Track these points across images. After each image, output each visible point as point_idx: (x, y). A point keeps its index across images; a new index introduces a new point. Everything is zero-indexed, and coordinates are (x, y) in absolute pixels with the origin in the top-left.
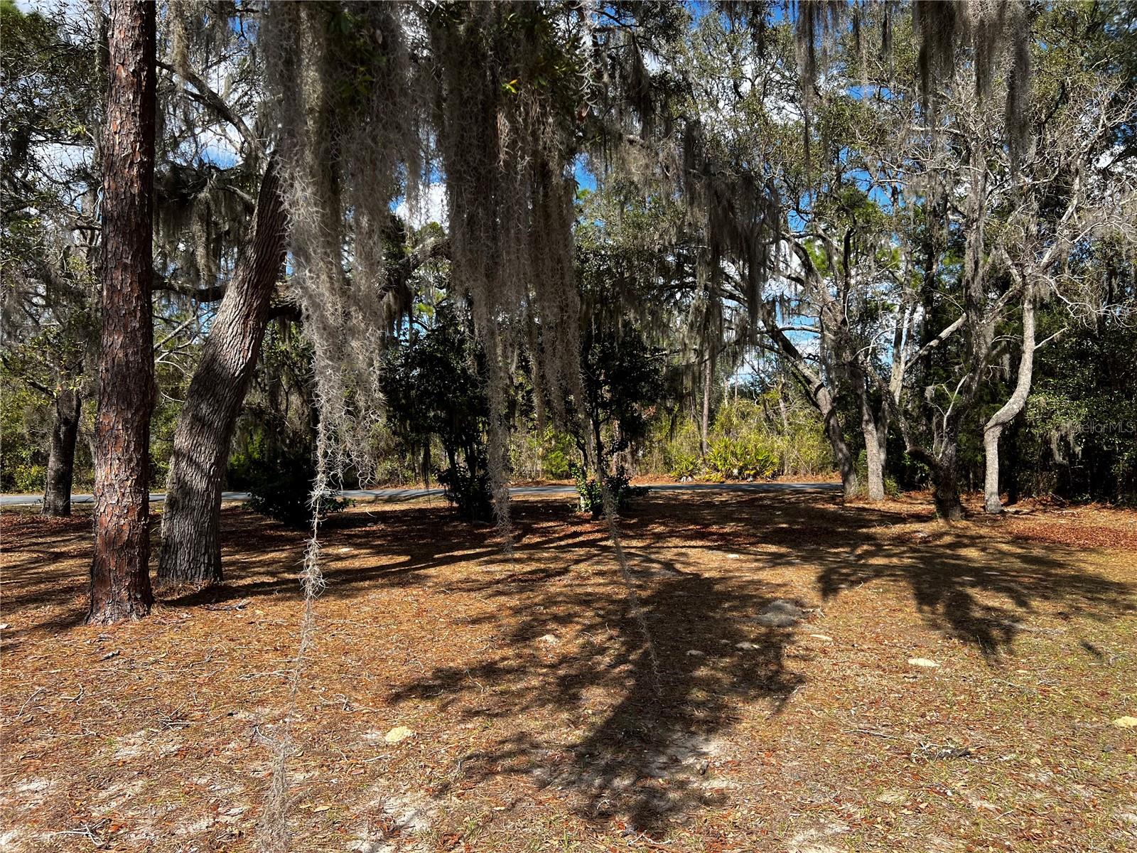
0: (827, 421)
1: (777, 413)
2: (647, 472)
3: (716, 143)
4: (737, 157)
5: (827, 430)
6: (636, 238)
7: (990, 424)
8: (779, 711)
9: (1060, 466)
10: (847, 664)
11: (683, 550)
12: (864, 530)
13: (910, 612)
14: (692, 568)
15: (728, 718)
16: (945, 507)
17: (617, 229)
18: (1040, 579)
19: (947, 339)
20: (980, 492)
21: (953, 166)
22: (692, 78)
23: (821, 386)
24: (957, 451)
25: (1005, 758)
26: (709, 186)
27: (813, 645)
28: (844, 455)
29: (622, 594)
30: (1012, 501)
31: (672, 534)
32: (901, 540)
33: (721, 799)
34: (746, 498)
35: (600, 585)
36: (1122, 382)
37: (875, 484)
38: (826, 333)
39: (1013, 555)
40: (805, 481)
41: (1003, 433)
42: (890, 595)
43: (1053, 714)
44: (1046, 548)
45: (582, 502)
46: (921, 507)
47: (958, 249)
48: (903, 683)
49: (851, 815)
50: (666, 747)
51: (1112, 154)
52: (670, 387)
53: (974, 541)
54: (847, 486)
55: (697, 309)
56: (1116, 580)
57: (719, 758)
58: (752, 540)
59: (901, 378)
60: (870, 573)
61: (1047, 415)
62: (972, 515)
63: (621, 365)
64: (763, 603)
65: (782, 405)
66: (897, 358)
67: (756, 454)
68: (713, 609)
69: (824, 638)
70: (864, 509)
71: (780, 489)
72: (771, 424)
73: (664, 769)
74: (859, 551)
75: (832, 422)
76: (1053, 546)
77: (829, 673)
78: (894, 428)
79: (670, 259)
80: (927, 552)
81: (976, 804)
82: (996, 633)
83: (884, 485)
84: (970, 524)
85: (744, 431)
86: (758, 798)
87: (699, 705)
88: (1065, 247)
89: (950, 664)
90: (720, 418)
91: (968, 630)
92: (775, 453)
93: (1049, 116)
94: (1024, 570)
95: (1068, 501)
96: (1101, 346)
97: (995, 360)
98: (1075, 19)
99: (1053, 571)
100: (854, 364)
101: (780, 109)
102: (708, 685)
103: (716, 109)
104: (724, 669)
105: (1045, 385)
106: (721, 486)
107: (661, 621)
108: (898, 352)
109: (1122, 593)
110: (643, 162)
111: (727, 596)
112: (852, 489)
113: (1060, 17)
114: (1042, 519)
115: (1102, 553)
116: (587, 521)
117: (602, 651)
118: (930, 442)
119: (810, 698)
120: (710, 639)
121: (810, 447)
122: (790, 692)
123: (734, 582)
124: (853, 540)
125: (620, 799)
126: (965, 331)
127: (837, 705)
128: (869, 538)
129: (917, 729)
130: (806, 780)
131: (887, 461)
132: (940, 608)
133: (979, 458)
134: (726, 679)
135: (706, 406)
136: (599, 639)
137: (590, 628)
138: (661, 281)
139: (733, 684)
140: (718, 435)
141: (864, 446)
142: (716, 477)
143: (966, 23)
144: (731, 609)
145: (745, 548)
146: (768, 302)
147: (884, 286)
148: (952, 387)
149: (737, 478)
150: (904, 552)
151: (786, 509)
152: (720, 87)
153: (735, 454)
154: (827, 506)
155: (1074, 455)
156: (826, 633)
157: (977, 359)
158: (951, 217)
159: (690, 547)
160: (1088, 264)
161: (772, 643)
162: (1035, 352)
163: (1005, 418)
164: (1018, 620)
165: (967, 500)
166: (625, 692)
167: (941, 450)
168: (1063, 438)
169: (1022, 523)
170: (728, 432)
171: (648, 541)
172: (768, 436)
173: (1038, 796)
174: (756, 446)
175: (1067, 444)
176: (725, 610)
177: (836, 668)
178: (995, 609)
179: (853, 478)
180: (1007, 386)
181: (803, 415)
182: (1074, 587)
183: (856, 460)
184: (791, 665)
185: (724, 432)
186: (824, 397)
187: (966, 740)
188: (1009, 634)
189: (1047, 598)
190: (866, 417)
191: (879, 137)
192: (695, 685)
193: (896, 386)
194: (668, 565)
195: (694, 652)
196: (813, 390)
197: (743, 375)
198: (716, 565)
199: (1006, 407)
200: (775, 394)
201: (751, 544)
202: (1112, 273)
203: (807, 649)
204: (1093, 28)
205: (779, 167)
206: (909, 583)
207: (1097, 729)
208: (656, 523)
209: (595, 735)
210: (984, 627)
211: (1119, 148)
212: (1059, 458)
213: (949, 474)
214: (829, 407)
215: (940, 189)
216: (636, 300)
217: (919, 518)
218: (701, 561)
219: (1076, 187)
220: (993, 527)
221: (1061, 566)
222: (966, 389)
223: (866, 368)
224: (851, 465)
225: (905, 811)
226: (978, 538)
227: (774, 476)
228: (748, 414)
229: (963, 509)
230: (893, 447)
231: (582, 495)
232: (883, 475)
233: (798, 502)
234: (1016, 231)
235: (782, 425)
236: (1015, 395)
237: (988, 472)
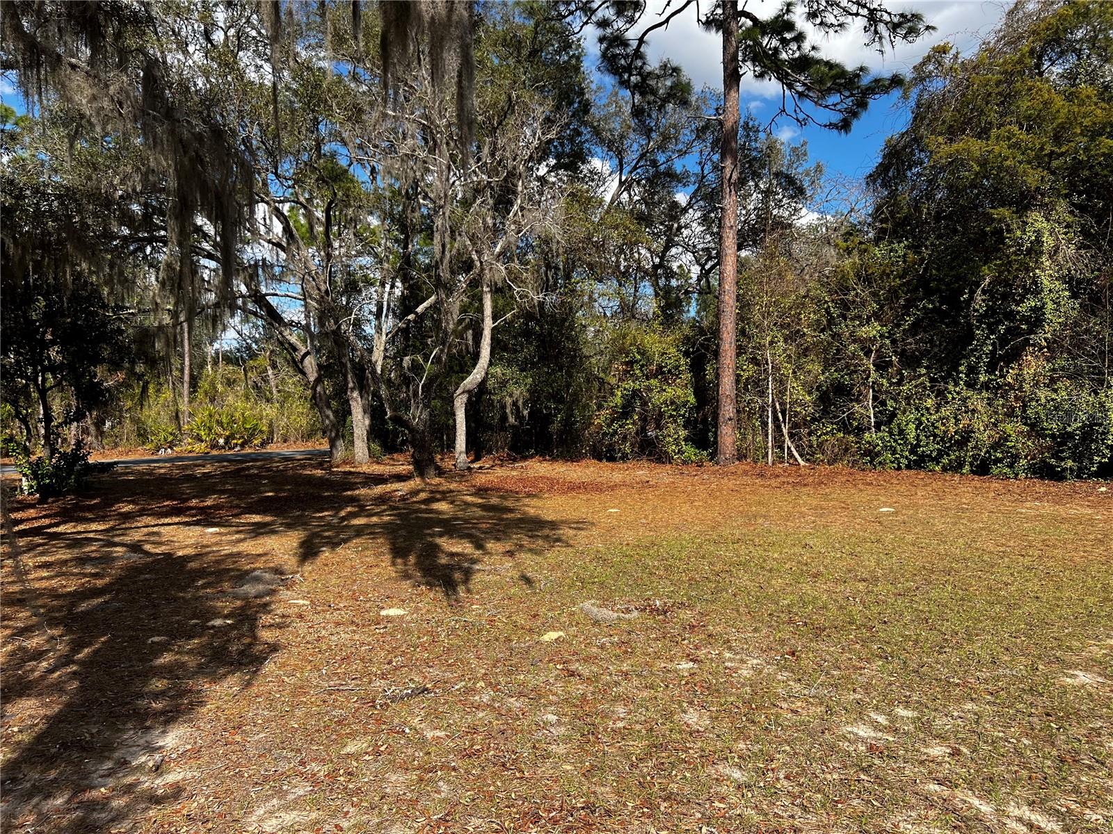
0: (314, 388)
1: (265, 380)
2: (116, 445)
3: (184, 87)
4: (208, 108)
5: (314, 397)
6: (89, 178)
7: (458, 392)
8: (248, 684)
9: (513, 426)
10: (322, 625)
11: (155, 529)
12: (349, 493)
13: (386, 567)
14: (164, 547)
15: (191, 703)
16: (421, 467)
17: (67, 166)
18: (495, 524)
19: (423, 314)
20: (452, 452)
21: (422, 155)
22: (156, 11)
23: (307, 354)
24: (431, 415)
25: (457, 687)
26: (172, 132)
27: (290, 611)
28: (331, 421)
29: (72, 586)
30: (477, 459)
31: (142, 513)
32: (382, 499)
33: (177, 792)
34: (232, 468)
35: (42, 578)
36: (557, 357)
37: (361, 448)
38: (309, 300)
39: (475, 505)
40: (295, 448)
41: (469, 399)
42: (368, 553)
43: (497, 640)
44: (501, 497)
45: (25, 484)
46: (402, 468)
47: (429, 232)
48: (374, 635)
49: (315, 775)
50: (115, 749)
51: (547, 165)
52: (139, 350)
53: (445, 495)
54: (334, 451)
55: (169, 266)
56: (549, 519)
57: (176, 749)
58: (236, 511)
59: (382, 348)
60: (351, 533)
61: (503, 384)
62: (444, 473)
63: (73, 323)
64: (241, 575)
65: (270, 372)
66: (379, 329)
67: (244, 423)
68: (183, 589)
69: (301, 602)
70: (350, 473)
71: (269, 458)
72: (260, 392)
73: (109, 775)
74: (343, 514)
75: (318, 389)
76: (507, 494)
77: (304, 637)
78: (376, 395)
79: (135, 207)
80: (404, 509)
81: (429, 735)
82: (458, 576)
83: (369, 449)
84: (442, 480)
85: (231, 399)
86: (218, 782)
87: (157, 696)
88: (512, 240)
89: (417, 609)
90: (204, 384)
91: (434, 576)
92: (264, 421)
93: (500, 123)
94: (483, 517)
95: (519, 456)
96: (541, 327)
97: (461, 335)
98: (520, 42)
99: (505, 516)
100: (337, 332)
101: (258, 68)
102: (170, 672)
103: (185, 53)
104: (190, 652)
105: (501, 359)
106: (205, 458)
107: (119, 610)
108: (380, 323)
109: (553, 529)
110: (88, 92)
111: (201, 573)
112: (339, 454)
113: (508, 38)
114: (500, 472)
115: (541, 498)
116: (32, 506)
117: (38, 655)
118: (408, 408)
119: (283, 665)
120: (177, 622)
121: (299, 415)
122: (262, 663)
123: (211, 557)
124: (337, 503)
125: (49, 823)
126: (435, 307)
127: (309, 668)
128: (353, 500)
129: (383, 676)
130: (271, 751)
131: (371, 426)
132: (412, 559)
133: (451, 421)
134: (191, 662)
135: (187, 371)
136: (34, 642)
137: (25, 631)
138: (126, 231)
139: (200, 666)
140: (201, 403)
141: (350, 414)
142: (200, 448)
143: (419, 17)
144: (204, 587)
145: (227, 521)
146: (250, 265)
147: (366, 260)
148: (426, 359)
149: (223, 447)
150: (385, 511)
151: (273, 477)
152: (190, 28)
153: (220, 423)
154: (314, 472)
155: (523, 417)
156: (303, 598)
157: (446, 333)
158: (421, 201)
159: (163, 525)
160: (530, 257)
161: (247, 616)
162: (493, 329)
163: (469, 387)
164: (474, 561)
165: (441, 459)
166: (64, 698)
167: (417, 415)
168: (515, 404)
169: (484, 477)
170: (212, 400)
171: (112, 523)
172: (256, 404)
173: (481, 715)
174: (243, 414)
175: (518, 408)
176: (198, 588)
177: (311, 630)
178: (457, 554)
179: (340, 444)
180: (472, 359)
181: (292, 383)
182: (520, 528)
183: (344, 426)
184: (266, 635)
185: (207, 401)
186: (310, 364)
187: (426, 677)
188: (468, 574)
189: (498, 540)
190: (351, 385)
191: (356, 114)
192: (155, 675)
193: (378, 356)
194: (136, 547)
195: (156, 639)
196: (300, 357)
197: (229, 340)
198: (192, 541)
199: (471, 377)
200: (263, 360)
201: (235, 516)
202: (548, 267)
203: (283, 616)
204: (534, 53)
205: (256, 128)
206: (386, 539)
207: (529, 647)
208: (123, 502)
209: (21, 755)
210: (447, 571)
211: (552, 162)
212: (512, 420)
213: (425, 437)
214: (316, 375)
215: (411, 174)
216: (90, 250)
217: (400, 478)
218: (175, 539)
219: (520, 189)
220: (461, 482)
221: (511, 510)
222: (438, 359)
223: (348, 338)
224: (338, 431)
225: (367, 758)
226: (448, 492)
227: (263, 444)
228: (235, 380)
229: (438, 468)
230: (375, 413)
231: (25, 475)
232: (368, 439)
233: (285, 470)
234: (475, 221)
235: (271, 393)
236: (478, 366)
237: (458, 434)
